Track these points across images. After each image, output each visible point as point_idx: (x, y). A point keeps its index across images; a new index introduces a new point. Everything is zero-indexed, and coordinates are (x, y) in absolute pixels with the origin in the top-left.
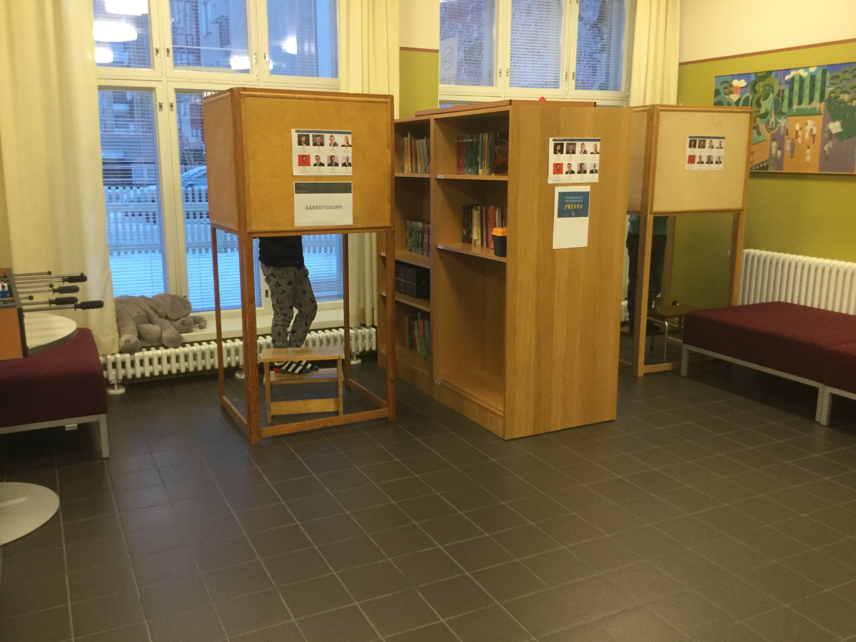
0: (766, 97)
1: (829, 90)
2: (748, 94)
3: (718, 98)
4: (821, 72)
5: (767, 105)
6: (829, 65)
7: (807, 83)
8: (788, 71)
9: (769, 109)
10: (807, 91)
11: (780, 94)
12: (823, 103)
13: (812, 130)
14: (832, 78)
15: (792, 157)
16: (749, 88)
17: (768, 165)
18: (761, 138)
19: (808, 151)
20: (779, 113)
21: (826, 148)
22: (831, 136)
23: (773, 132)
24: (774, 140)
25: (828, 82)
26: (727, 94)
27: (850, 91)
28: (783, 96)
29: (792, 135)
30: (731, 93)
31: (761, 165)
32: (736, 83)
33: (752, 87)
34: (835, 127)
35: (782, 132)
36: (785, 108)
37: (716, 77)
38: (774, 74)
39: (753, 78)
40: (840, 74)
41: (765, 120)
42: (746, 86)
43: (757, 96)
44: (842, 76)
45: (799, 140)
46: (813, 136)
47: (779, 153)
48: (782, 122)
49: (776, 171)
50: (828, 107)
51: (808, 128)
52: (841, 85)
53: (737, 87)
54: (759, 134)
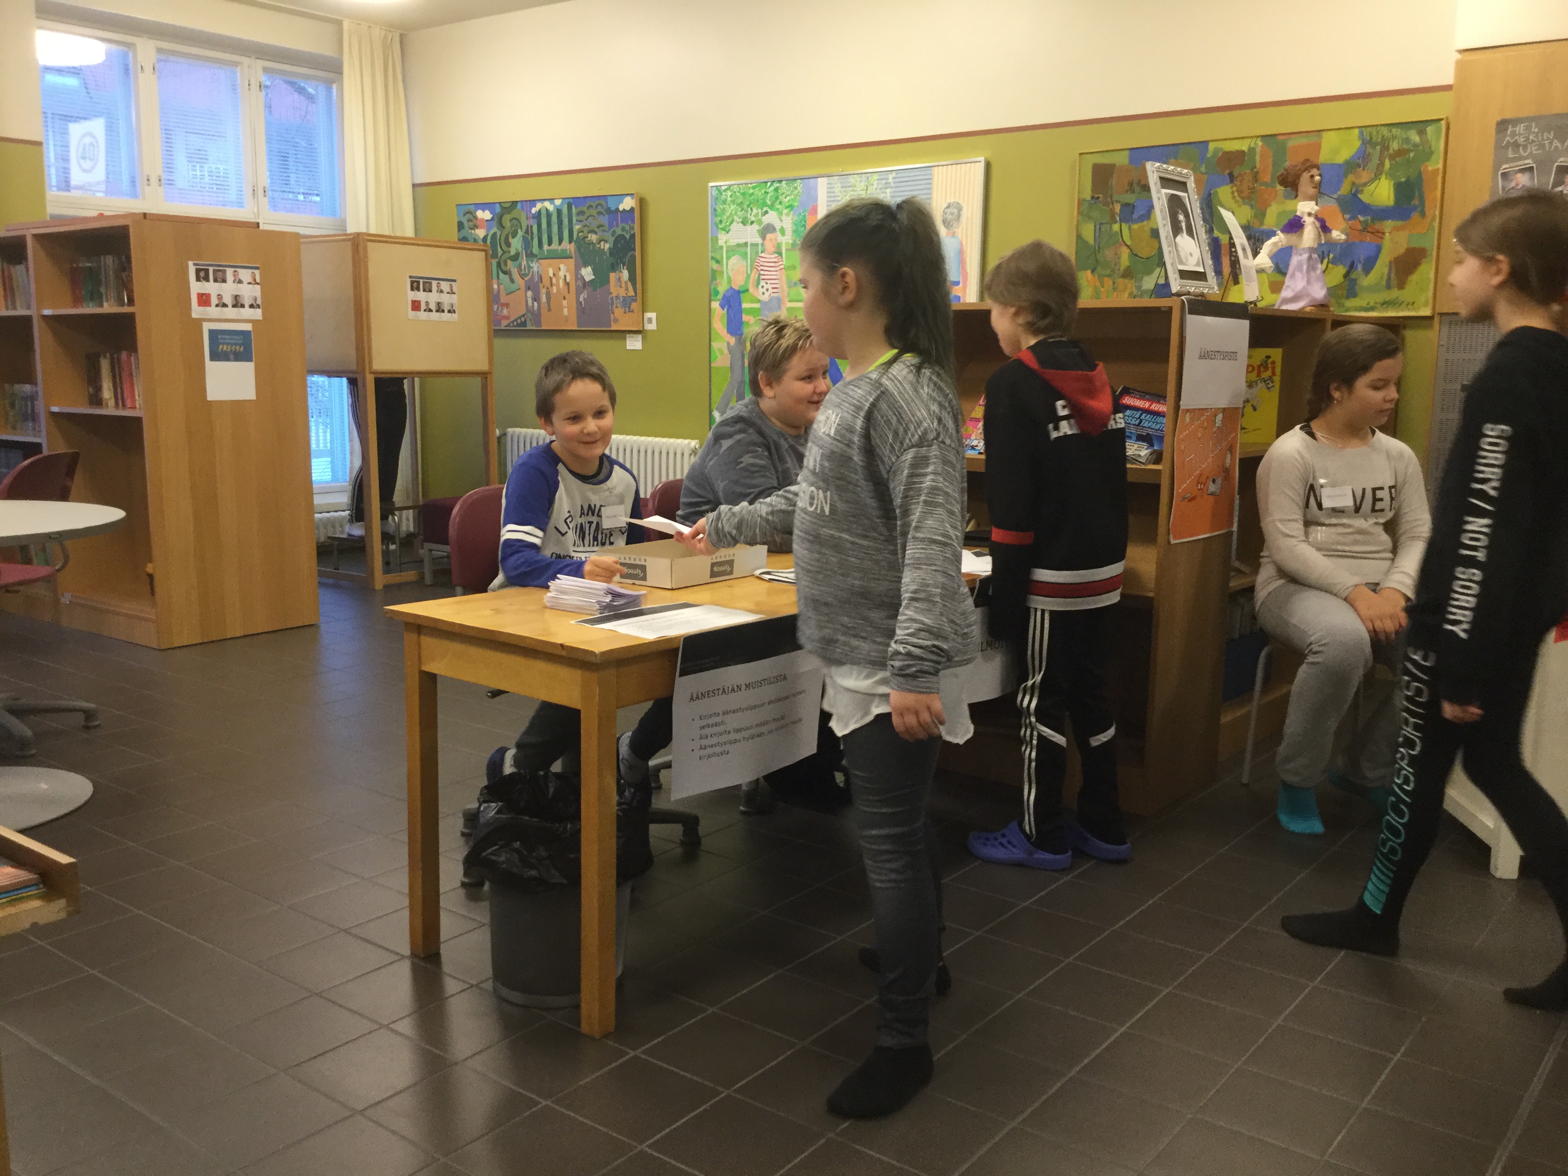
0: (514, 235)
1: (577, 227)
2: (495, 230)
3: (463, 233)
4: (566, 206)
5: (516, 244)
6: (573, 198)
7: (554, 218)
8: (533, 202)
9: (520, 249)
10: (555, 228)
11: (529, 231)
12: (573, 244)
13: (565, 276)
14: (578, 214)
15: (549, 310)
16: (495, 222)
17: (525, 320)
18: (514, 287)
19: (565, 303)
20: (531, 256)
21: (581, 299)
22: (585, 284)
23: (526, 279)
24: (529, 289)
25: (574, 219)
26: (472, 229)
27: (597, 230)
28: (532, 233)
29: (546, 281)
30: (476, 227)
31: (519, 321)
32: (480, 214)
33: (498, 219)
34: (587, 273)
35: (536, 279)
36: (535, 250)
37: (458, 205)
38: (519, 205)
39: (498, 209)
40: (585, 209)
41: (517, 263)
42: (492, 219)
43: (505, 232)
44: (588, 213)
45: (555, 289)
46: (568, 284)
47: (536, 304)
48: (535, 266)
49: (534, 328)
50: (578, 248)
51: (561, 274)
52: (587, 223)
53: (482, 220)
54: (512, 281)
